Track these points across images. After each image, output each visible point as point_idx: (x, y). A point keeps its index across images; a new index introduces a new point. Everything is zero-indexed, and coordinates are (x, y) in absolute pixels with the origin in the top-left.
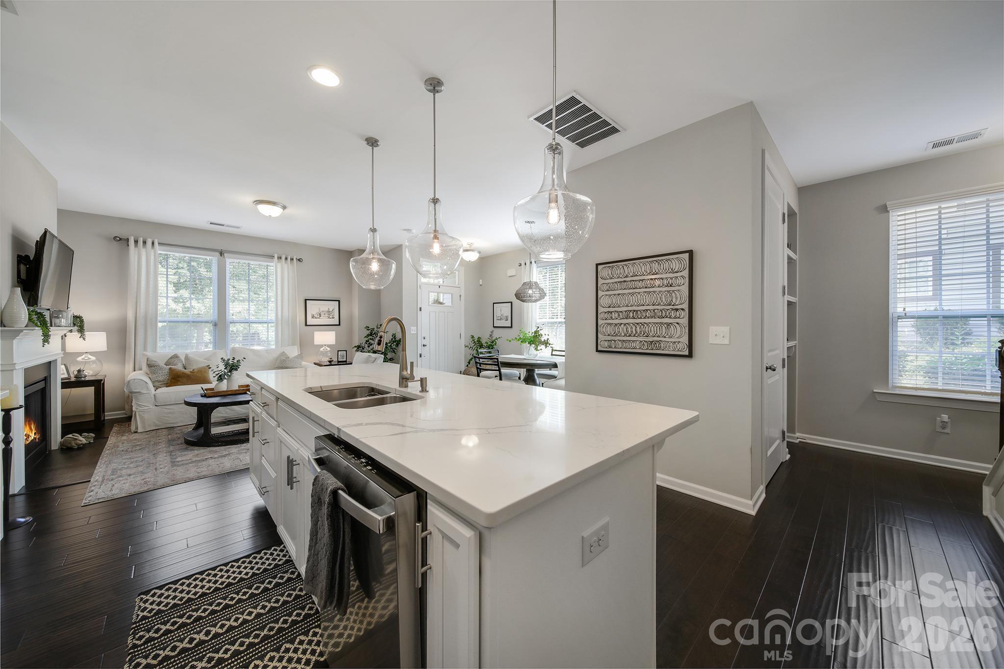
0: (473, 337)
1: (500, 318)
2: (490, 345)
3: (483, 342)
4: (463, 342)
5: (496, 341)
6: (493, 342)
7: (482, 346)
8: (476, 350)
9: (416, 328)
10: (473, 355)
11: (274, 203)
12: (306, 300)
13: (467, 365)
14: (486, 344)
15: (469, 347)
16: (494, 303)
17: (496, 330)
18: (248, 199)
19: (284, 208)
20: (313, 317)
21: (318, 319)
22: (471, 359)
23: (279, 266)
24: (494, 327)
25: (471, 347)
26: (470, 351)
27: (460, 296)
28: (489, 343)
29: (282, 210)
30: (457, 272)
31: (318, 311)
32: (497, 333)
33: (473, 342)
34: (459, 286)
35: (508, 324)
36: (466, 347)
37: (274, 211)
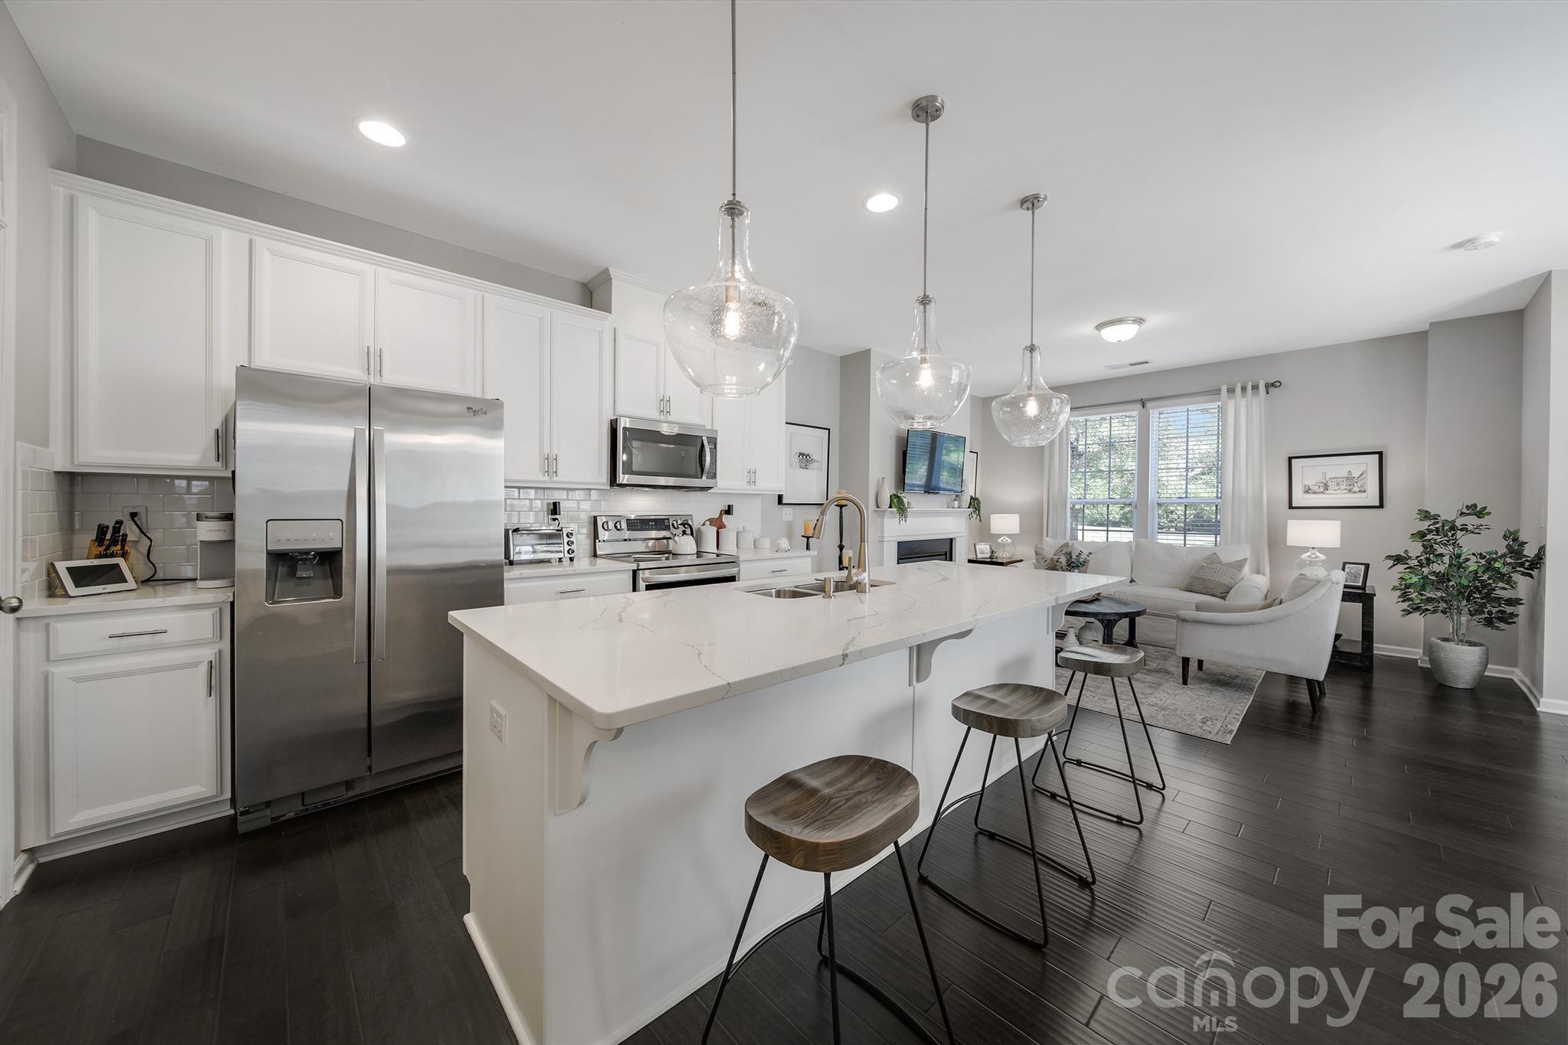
11: (1120, 321)
12: (1290, 459)
18: (1087, 329)
19: (1139, 321)
20: (1307, 490)
21: (1321, 496)
23: (1243, 403)
29: (1138, 327)
31: (1320, 478)
37: (1126, 332)
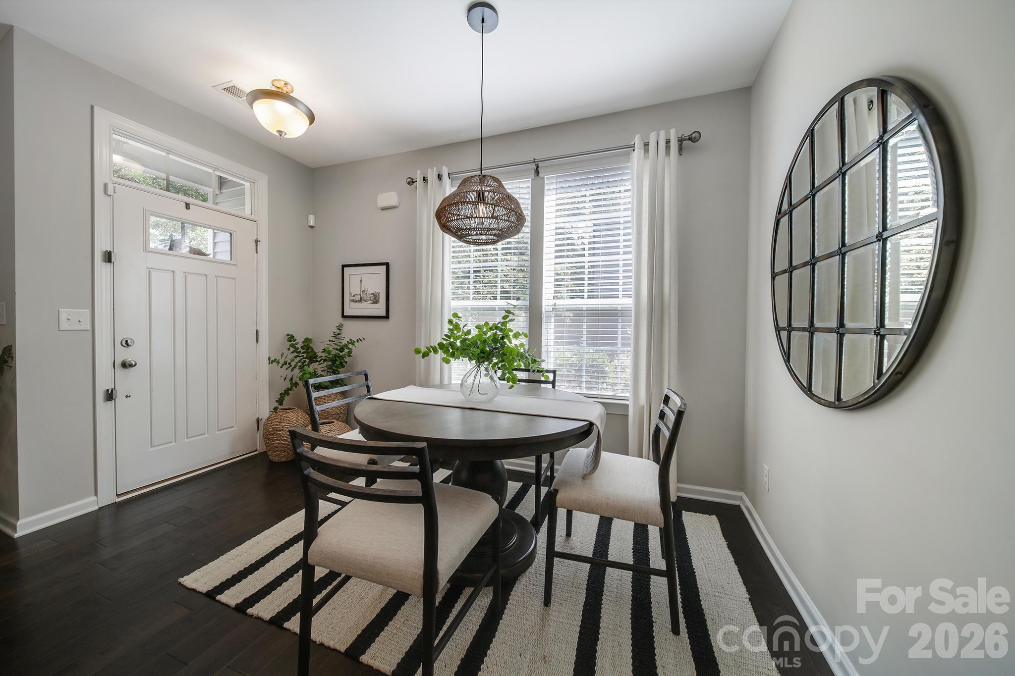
0: (291, 338)
1: (358, 298)
2: (335, 356)
3: (318, 349)
4: (265, 350)
5: (350, 346)
6: (342, 350)
7: (316, 357)
8: (301, 368)
9: (88, 312)
10: (291, 380)
13: (276, 409)
14: (324, 355)
15: (282, 362)
16: (343, 266)
17: (348, 324)
22: (287, 392)
24: (343, 316)
25: (285, 363)
26: (285, 372)
27: (257, 242)
28: (334, 352)
30: (247, 185)
32: (352, 330)
33: (292, 349)
34: (252, 217)
35: (379, 309)
36: (272, 362)
